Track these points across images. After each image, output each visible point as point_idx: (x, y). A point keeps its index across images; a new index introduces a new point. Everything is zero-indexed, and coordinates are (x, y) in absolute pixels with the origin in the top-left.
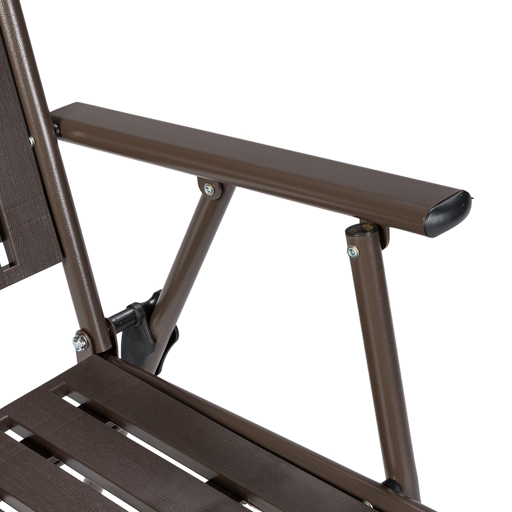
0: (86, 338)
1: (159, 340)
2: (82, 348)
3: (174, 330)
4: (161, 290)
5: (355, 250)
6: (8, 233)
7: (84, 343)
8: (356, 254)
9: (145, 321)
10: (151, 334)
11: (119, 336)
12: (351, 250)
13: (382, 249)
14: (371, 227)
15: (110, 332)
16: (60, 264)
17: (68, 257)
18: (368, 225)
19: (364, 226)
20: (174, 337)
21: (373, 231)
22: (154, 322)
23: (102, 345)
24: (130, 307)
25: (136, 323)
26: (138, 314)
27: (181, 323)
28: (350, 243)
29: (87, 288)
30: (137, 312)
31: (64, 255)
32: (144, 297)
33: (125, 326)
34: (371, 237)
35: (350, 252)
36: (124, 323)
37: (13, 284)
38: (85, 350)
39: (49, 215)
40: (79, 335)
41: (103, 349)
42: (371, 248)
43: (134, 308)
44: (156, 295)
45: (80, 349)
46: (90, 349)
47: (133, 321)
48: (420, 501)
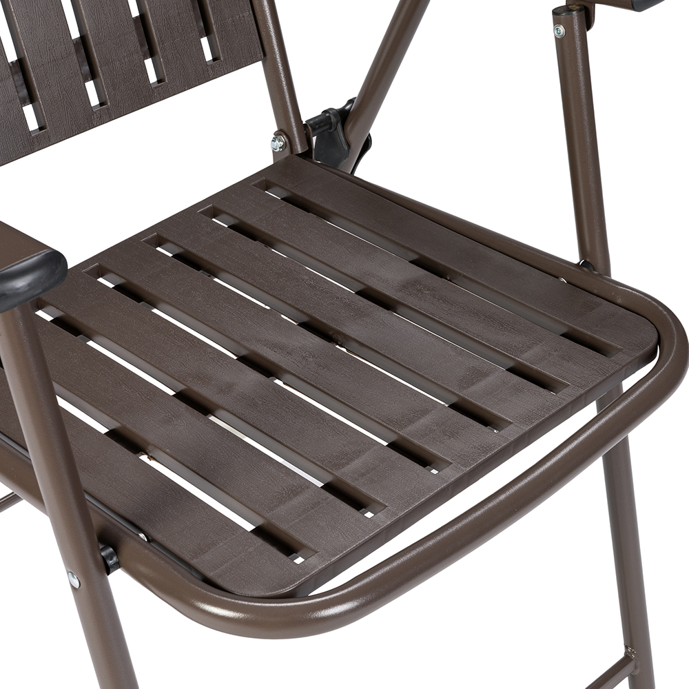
0: (283, 138)
1: (352, 146)
2: (280, 148)
3: (368, 138)
4: (355, 98)
5: (562, 29)
6: (212, 28)
7: (282, 143)
8: (562, 33)
9: (339, 126)
10: (346, 139)
11: (314, 139)
12: (557, 29)
13: (588, 30)
14: (578, 7)
15: (306, 134)
16: (260, 63)
17: (268, 56)
18: (574, 6)
19: (570, 7)
20: (367, 145)
21: (580, 11)
22: (348, 128)
23: (299, 147)
24: (325, 112)
25: (330, 128)
26: (333, 119)
27: (374, 131)
28: (556, 22)
29: (285, 88)
30: (332, 117)
31: (265, 55)
32: (339, 104)
33: (321, 130)
34: (578, 16)
35: (556, 31)
36: (320, 127)
37: (216, 78)
38: (283, 150)
39: (251, 12)
40: (277, 134)
41: (299, 150)
42: (576, 27)
43: (329, 113)
44: (351, 101)
45: (278, 150)
46: (288, 150)
47: (328, 127)
48: (610, 276)
